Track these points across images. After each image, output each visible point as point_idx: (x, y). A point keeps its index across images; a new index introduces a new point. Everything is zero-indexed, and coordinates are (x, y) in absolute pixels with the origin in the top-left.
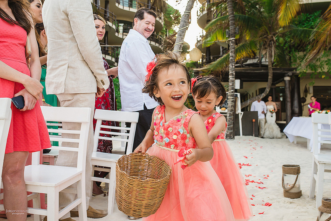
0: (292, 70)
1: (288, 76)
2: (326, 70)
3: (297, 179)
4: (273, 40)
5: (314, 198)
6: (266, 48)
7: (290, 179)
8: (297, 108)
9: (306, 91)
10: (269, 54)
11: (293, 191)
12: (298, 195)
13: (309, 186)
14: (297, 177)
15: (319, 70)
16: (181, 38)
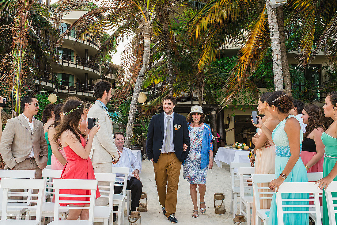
0: (217, 105)
1: (215, 110)
2: (243, 104)
3: (222, 202)
4: (202, 82)
5: (233, 213)
6: (196, 88)
7: (219, 202)
8: (221, 134)
9: (229, 120)
10: (199, 93)
11: (220, 210)
12: (224, 212)
13: (230, 205)
14: (223, 201)
15: (238, 104)
16: (137, 95)
